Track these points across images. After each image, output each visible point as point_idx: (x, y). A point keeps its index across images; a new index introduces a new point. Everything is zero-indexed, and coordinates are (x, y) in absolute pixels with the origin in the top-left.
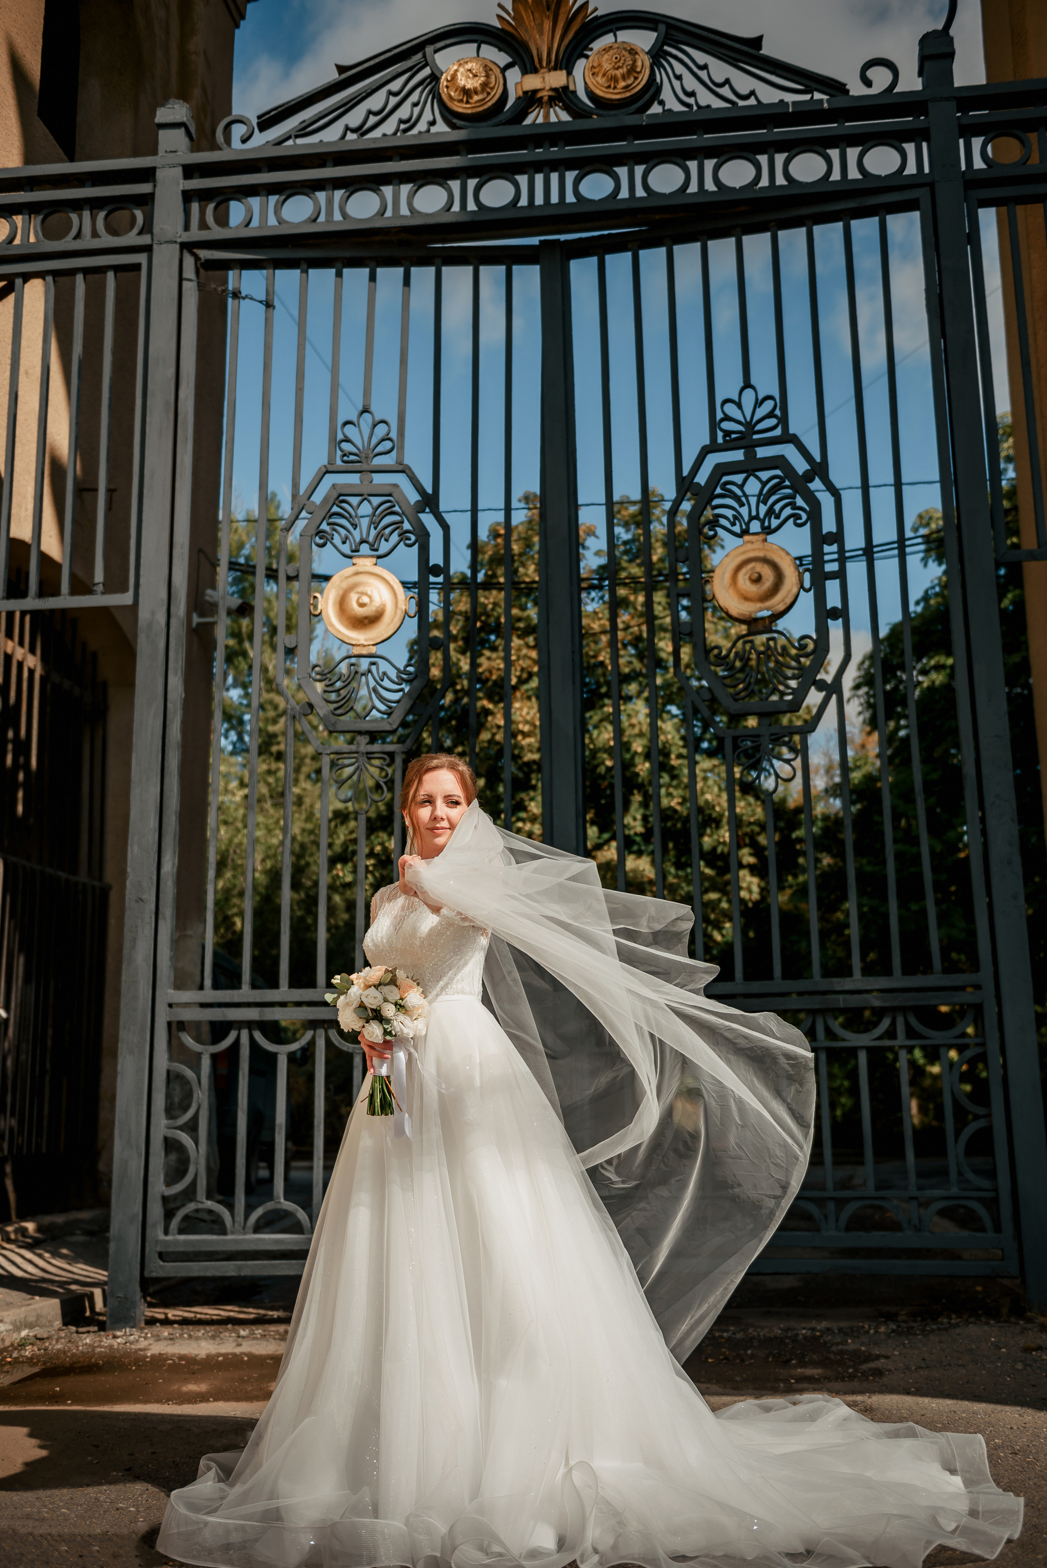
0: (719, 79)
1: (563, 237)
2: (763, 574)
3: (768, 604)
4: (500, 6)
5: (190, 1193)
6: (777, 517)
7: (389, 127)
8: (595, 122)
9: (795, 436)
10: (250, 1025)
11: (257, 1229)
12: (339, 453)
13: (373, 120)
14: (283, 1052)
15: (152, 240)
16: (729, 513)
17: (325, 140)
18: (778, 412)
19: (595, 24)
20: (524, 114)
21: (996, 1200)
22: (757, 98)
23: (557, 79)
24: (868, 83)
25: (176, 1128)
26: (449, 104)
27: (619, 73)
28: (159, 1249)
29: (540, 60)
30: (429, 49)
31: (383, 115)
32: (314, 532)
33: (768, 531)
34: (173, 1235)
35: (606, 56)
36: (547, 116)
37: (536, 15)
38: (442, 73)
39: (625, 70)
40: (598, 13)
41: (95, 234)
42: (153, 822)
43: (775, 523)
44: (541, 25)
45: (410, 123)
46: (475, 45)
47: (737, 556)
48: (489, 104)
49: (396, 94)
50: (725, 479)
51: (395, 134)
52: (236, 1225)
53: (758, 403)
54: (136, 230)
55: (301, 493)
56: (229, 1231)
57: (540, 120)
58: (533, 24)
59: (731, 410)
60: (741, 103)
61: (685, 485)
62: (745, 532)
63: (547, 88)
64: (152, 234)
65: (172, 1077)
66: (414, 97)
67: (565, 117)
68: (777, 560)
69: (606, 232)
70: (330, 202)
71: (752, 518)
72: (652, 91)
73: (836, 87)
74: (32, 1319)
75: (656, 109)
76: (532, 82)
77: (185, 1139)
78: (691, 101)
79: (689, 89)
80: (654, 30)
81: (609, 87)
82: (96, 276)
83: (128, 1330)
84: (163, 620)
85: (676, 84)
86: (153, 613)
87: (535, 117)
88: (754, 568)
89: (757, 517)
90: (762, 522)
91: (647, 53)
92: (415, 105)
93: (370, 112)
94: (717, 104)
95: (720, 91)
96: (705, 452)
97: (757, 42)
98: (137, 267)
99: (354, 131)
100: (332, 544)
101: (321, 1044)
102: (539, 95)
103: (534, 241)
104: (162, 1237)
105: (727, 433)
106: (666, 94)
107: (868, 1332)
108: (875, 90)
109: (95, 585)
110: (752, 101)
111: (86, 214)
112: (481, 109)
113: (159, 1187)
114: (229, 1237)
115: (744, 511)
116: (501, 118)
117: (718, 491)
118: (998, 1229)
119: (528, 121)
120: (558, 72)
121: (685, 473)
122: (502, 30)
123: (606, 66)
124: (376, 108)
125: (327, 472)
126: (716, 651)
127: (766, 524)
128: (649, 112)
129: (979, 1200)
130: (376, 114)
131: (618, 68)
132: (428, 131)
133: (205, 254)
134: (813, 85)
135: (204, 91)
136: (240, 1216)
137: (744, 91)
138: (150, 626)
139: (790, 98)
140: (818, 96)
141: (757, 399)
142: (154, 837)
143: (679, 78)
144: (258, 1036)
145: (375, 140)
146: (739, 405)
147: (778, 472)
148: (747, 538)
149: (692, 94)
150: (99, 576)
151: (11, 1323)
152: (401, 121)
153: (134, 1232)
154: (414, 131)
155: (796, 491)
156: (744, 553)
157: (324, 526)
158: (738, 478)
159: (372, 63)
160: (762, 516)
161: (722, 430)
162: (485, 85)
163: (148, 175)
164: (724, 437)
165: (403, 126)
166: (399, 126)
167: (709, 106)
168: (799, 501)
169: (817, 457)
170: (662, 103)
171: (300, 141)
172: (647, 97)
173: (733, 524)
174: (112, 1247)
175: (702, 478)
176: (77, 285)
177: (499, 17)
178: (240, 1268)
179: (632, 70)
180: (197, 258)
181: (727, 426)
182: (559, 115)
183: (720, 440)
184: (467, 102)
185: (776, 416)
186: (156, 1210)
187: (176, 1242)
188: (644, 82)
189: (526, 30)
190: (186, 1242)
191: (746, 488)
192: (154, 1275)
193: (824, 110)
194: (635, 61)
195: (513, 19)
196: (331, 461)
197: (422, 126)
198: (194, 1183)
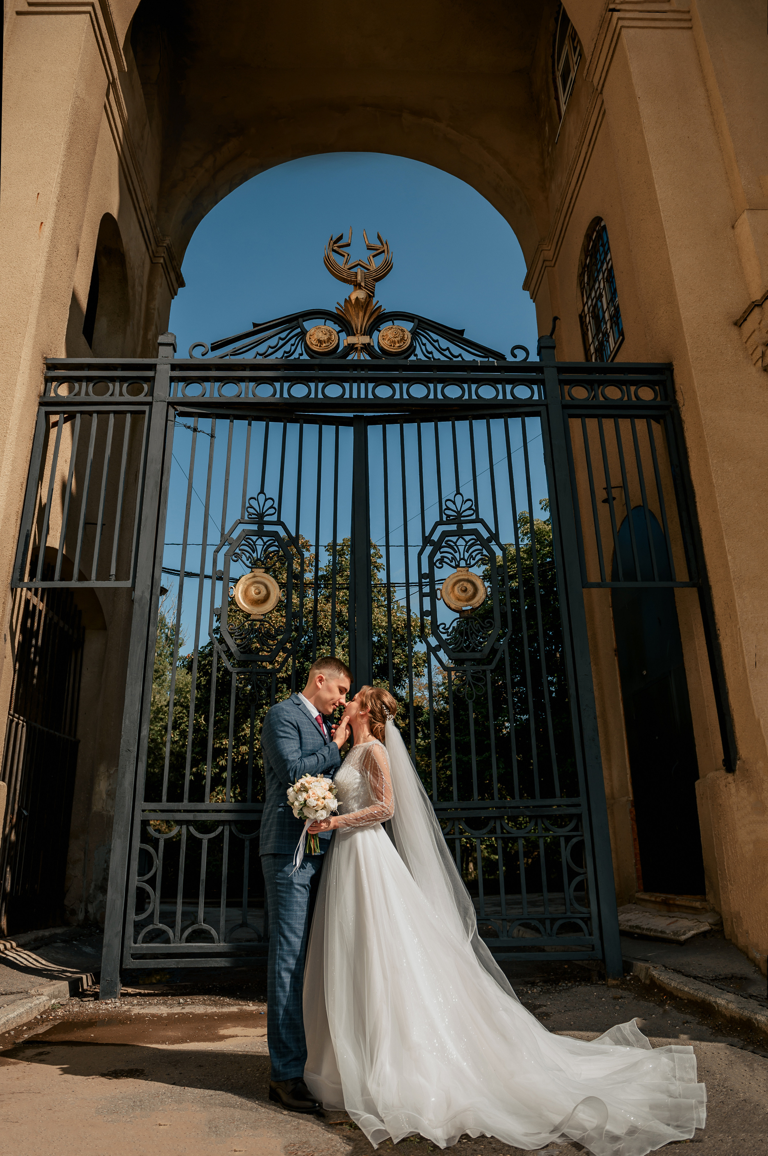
0: (445, 348)
1: (365, 414)
2: (467, 587)
3: (470, 603)
4: (338, 303)
5: (150, 919)
6: (474, 559)
7: (279, 354)
8: (384, 361)
9: (482, 519)
10: (188, 823)
11: (188, 941)
12: (247, 514)
13: (271, 351)
14: (205, 838)
15: (153, 399)
16: (450, 556)
17: (246, 358)
18: (473, 507)
19: (383, 316)
20: (348, 354)
21: (590, 919)
22: (462, 358)
23: (366, 339)
24: (515, 356)
25: (143, 882)
26: (311, 346)
27: (396, 339)
28: (131, 952)
29: (357, 330)
30: (300, 320)
31: (276, 349)
32: (232, 554)
33: (469, 566)
34: (139, 944)
35: (390, 331)
36: (359, 356)
37: (356, 309)
38: (307, 332)
39: (399, 338)
40: (385, 311)
41: (121, 394)
42: (138, 706)
43: (473, 562)
44: (358, 314)
45: (290, 353)
46: (324, 320)
47: (454, 578)
48: (331, 348)
49: (283, 339)
50: (447, 539)
51: (282, 358)
52: (176, 938)
53: (464, 502)
54: (143, 394)
55: (226, 533)
56: (171, 942)
57: (356, 358)
58: (354, 313)
59: (450, 504)
60: (455, 359)
61: (427, 540)
62: (457, 566)
63: (360, 343)
64: (153, 396)
65: (142, 851)
66: (292, 341)
67: (368, 358)
68: (474, 580)
69: (387, 414)
70: (247, 388)
71: (461, 559)
72: (411, 350)
73: (500, 357)
74: (56, 993)
75: (413, 358)
76: (351, 340)
77: (148, 888)
78: (430, 356)
79: (430, 350)
80: (413, 322)
81: (391, 345)
82: (122, 415)
83: (113, 1000)
84: (148, 597)
85: (423, 347)
86: (143, 592)
87: (353, 356)
88: (463, 584)
89: (463, 559)
90: (466, 561)
91: (409, 332)
92: (292, 345)
93: (270, 347)
94: (443, 358)
95: (444, 352)
96: (437, 524)
97: (462, 332)
98: (144, 412)
99: (260, 355)
100: (241, 560)
101: (227, 833)
102: (356, 346)
103: (351, 415)
104: (133, 945)
105: (448, 516)
106: (418, 351)
107: (527, 992)
108: (518, 359)
109: (110, 575)
110: (460, 359)
111: (117, 384)
112: (327, 350)
113: (132, 917)
114: (172, 945)
115: (457, 555)
116: (334, 356)
117: (444, 544)
118: (591, 934)
119: (350, 357)
120: (366, 336)
121: (427, 534)
122: (337, 314)
123: (390, 336)
124: (273, 345)
125: (240, 523)
126: (443, 626)
127: (468, 562)
128: (410, 359)
129: (582, 919)
130: (272, 348)
131: (395, 338)
132: (299, 358)
133: (180, 409)
134: (489, 354)
135: (156, 327)
136: (178, 934)
137: (456, 354)
138: (141, 598)
139: (479, 359)
140: (491, 359)
141: (463, 500)
142: (137, 716)
143: (424, 345)
144: (191, 829)
145: (272, 360)
146: (454, 503)
147: (474, 537)
148: (458, 569)
149: (431, 353)
150: (113, 571)
151: (48, 996)
152: (285, 352)
153: (117, 942)
154: (292, 358)
155: (483, 547)
156: (457, 576)
157: (237, 551)
158: (454, 539)
159: (272, 323)
160: (466, 558)
161: (445, 514)
162: (329, 339)
163: (152, 367)
164: (447, 518)
165: (286, 355)
166: (284, 354)
167: (439, 359)
168: (485, 552)
169: (493, 530)
170: (416, 355)
171: (232, 357)
172: (409, 352)
173: (451, 562)
174: (104, 950)
175: (435, 537)
176: (110, 419)
177: (337, 308)
178: (178, 963)
179: (403, 339)
180: (176, 410)
181: (448, 512)
182: (365, 357)
183: (445, 519)
184: (320, 346)
185: (473, 509)
186: (130, 930)
187: (142, 948)
188: (408, 345)
189: (350, 315)
190: (147, 947)
191: (457, 544)
192: (128, 967)
193: (495, 366)
194: (404, 335)
195: (344, 310)
196: (243, 517)
197: (296, 355)
198: (152, 913)
